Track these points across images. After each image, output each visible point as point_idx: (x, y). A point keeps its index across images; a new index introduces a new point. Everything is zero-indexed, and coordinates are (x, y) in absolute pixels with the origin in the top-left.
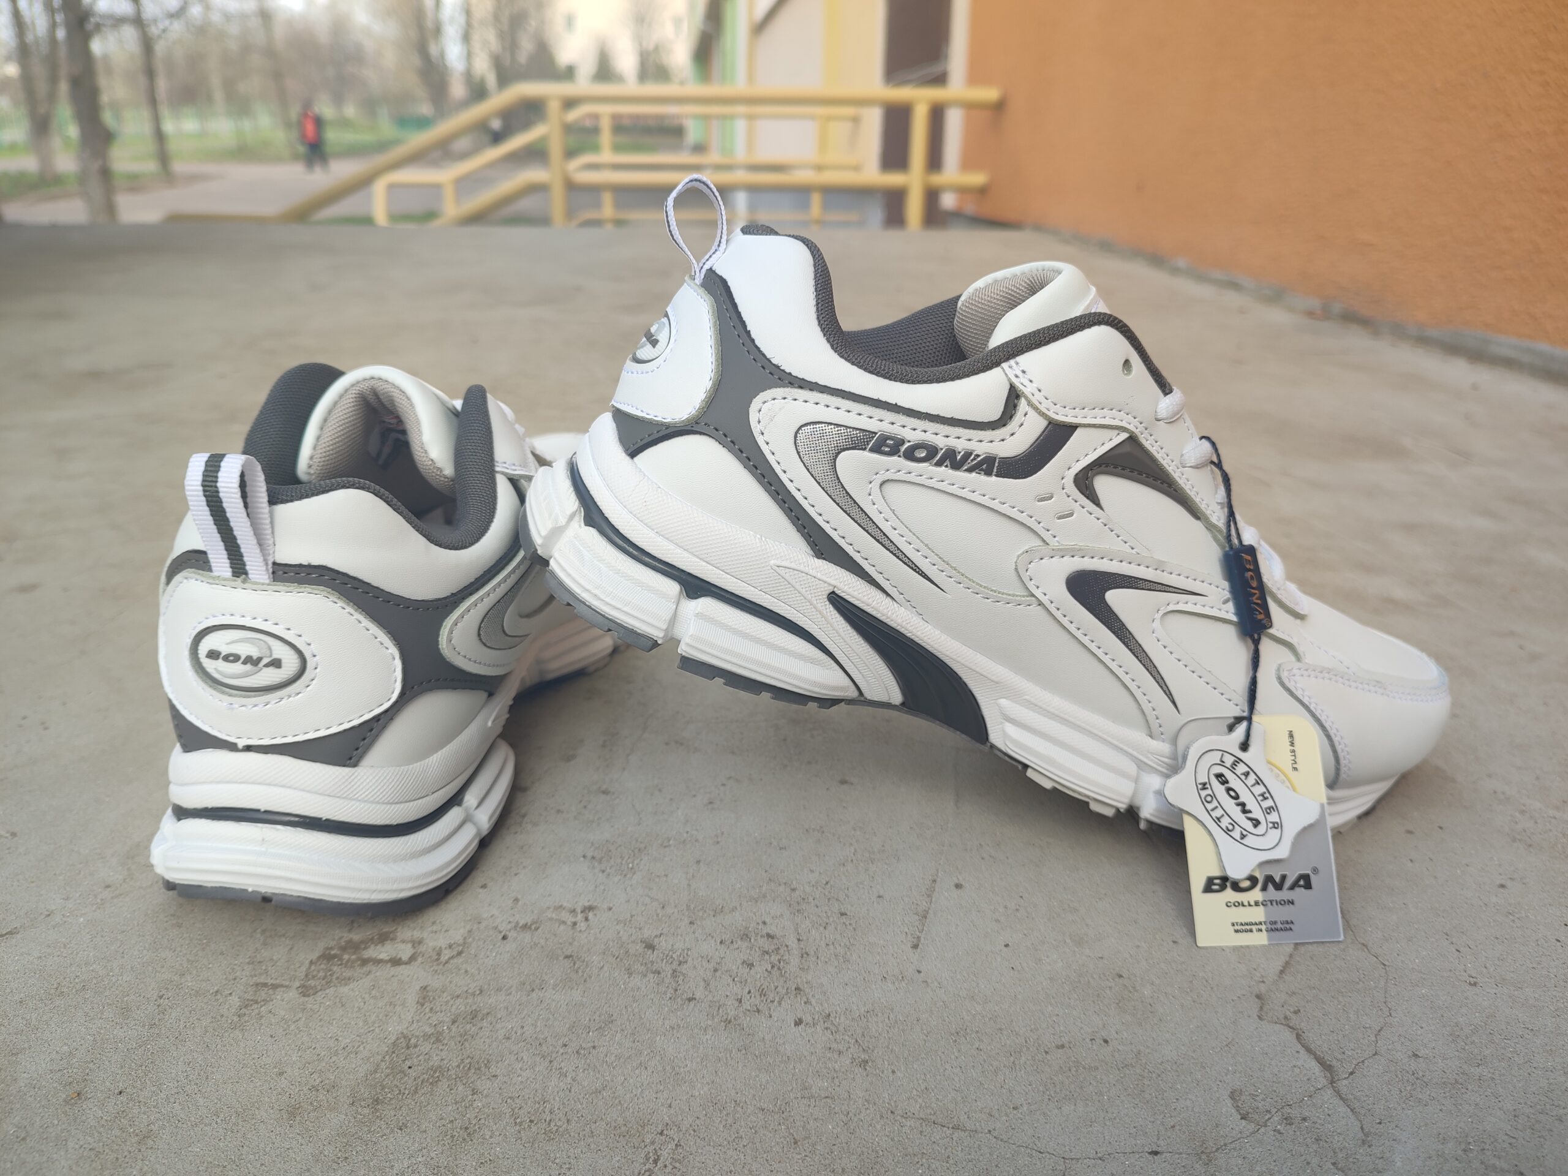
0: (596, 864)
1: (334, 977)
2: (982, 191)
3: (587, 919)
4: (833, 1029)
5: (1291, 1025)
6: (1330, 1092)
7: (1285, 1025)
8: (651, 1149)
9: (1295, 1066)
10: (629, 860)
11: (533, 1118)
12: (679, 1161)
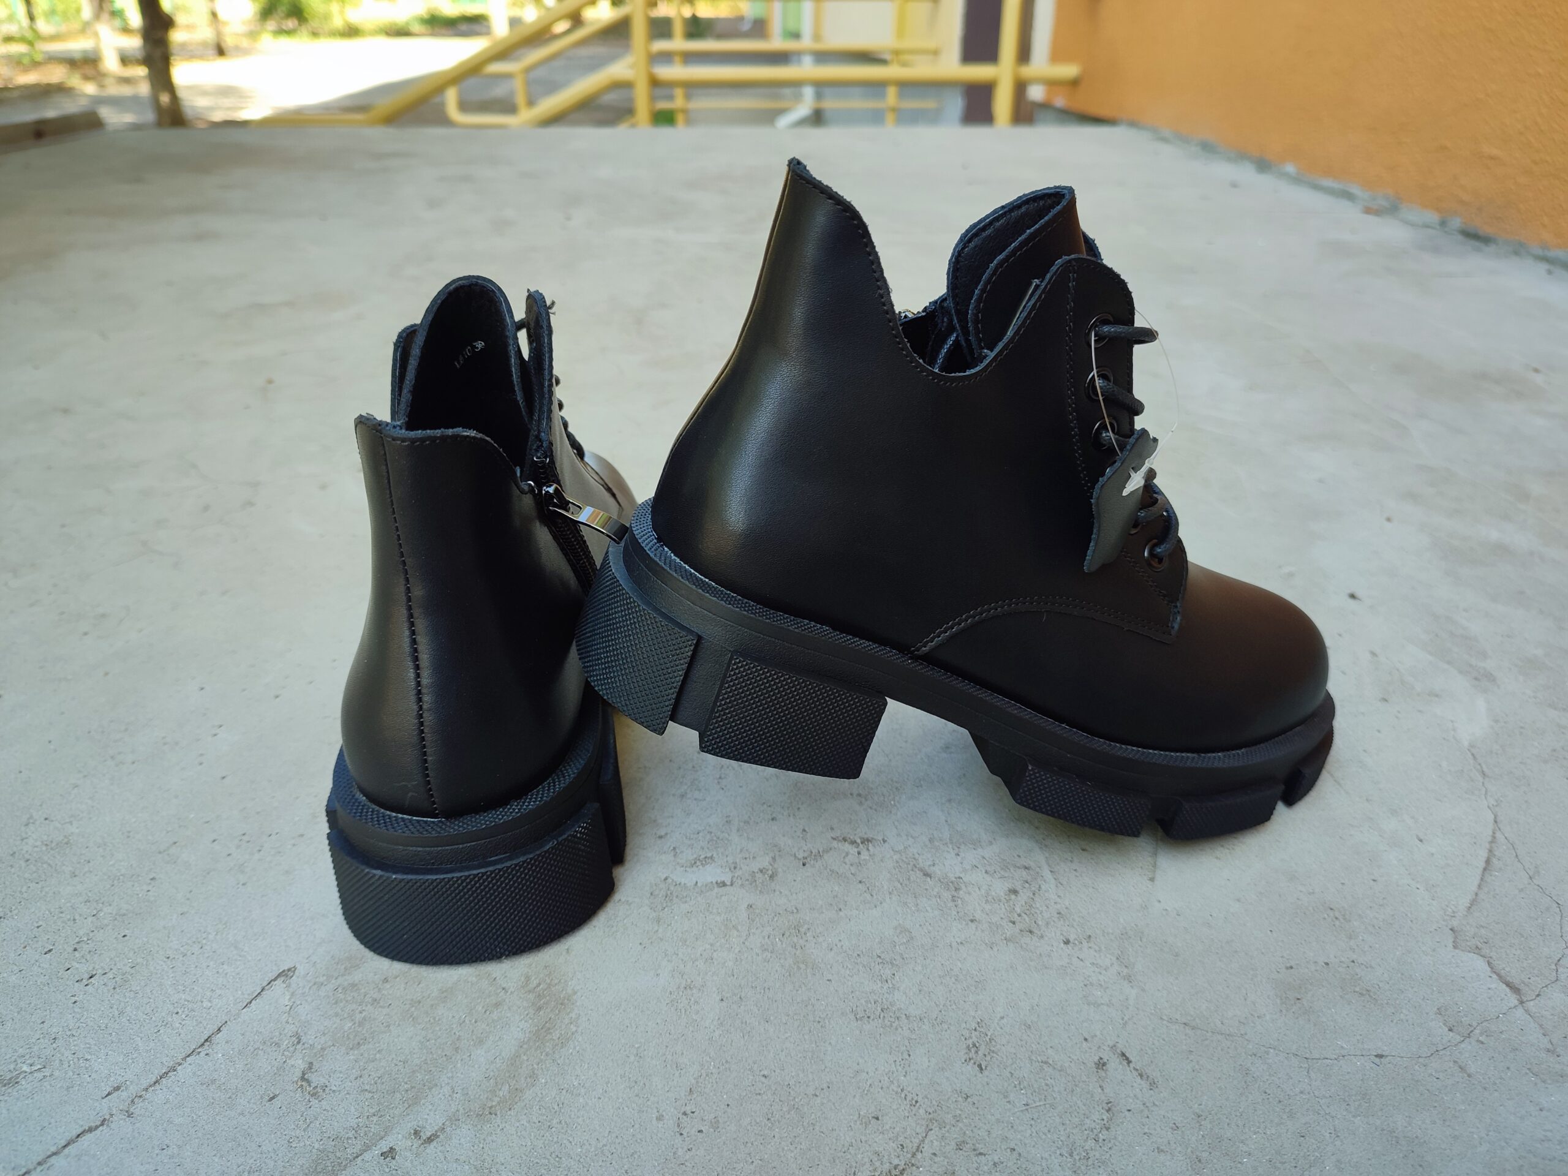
0: (863, 800)
1: (675, 894)
2: (1074, 83)
3: (868, 849)
4: (1097, 948)
5: (1482, 954)
6: (1520, 1012)
7: (1477, 954)
8: (970, 1042)
9: (1489, 989)
10: (890, 798)
11: (869, 1015)
12: (993, 1052)
